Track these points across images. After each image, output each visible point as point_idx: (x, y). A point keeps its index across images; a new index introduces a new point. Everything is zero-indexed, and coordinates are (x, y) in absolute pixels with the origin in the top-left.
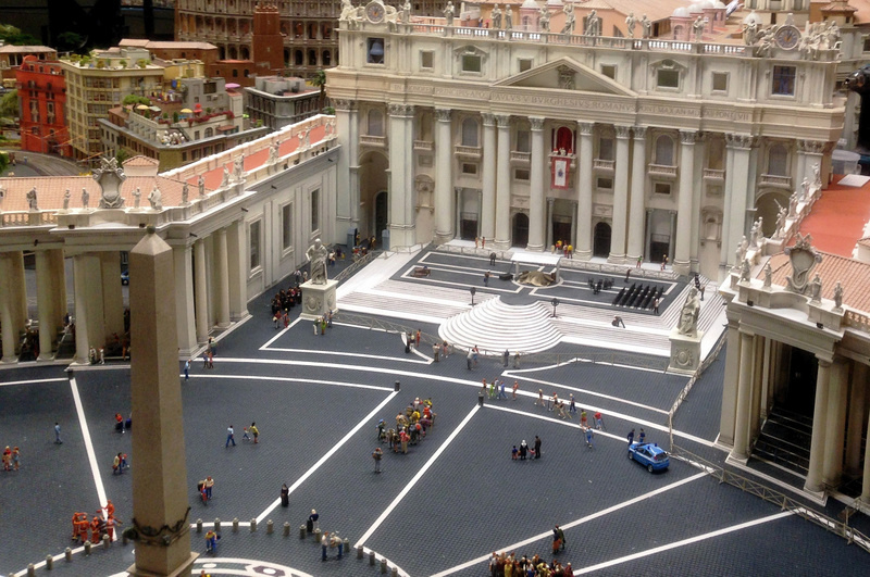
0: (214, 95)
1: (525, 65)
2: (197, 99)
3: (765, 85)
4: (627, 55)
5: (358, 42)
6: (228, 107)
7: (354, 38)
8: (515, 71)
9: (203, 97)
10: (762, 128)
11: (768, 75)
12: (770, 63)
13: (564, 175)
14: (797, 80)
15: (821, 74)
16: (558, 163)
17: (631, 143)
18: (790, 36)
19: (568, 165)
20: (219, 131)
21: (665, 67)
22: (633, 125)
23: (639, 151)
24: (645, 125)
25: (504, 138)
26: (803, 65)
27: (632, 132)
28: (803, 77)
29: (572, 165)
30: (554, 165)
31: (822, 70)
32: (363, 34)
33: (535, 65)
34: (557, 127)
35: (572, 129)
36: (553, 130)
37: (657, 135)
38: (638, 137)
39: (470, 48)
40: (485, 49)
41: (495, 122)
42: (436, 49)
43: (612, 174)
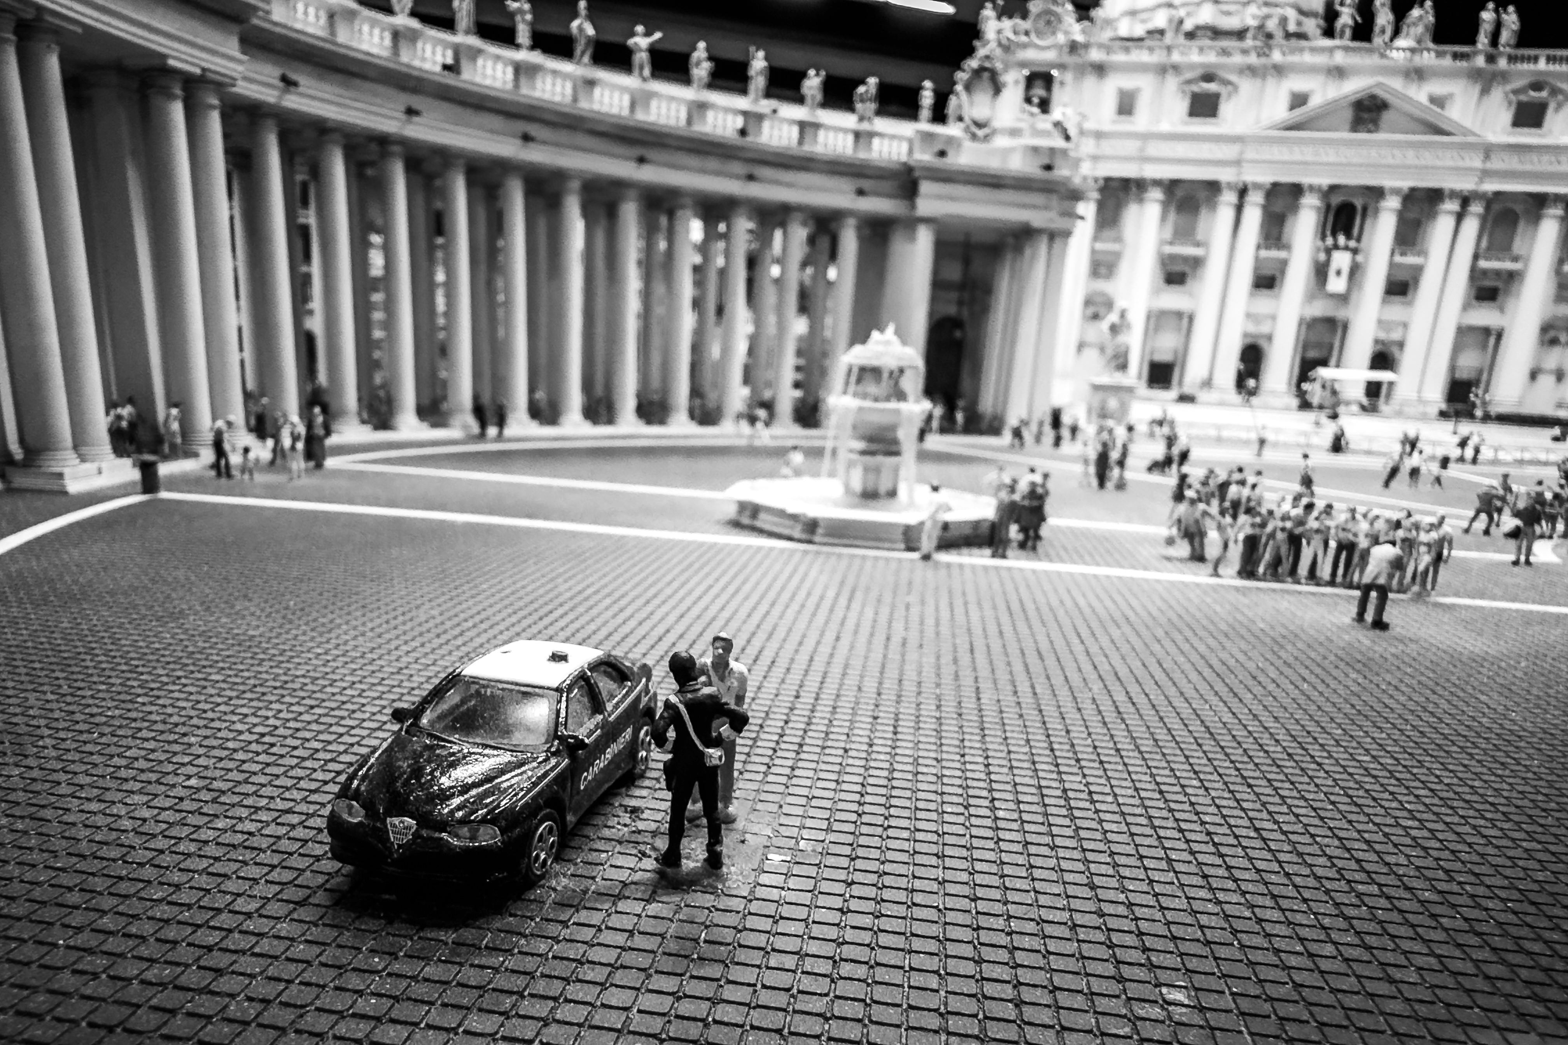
1: (1299, 100)
4: (1476, 75)
5: (1010, 78)
8: (1278, 110)
13: (1345, 275)
16: (1336, 255)
17: (1460, 217)
21: (1532, 93)
22: (1473, 187)
23: (1471, 227)
25: (1253, 216)
27: (1465, 201)
29: (1359, 258)
30: (1328, 260)
32: (1022, 65)
33: (1315, 101)
34: (1336, 200)
35: (1358, 203)
36: (1329, 207)
37: (1496, 207)
38: (1477, 208)
39: (1209, 77)
40: (1233, 78)
41: (1243, 192)
42: (1144, 83)
43: (1417, 271)
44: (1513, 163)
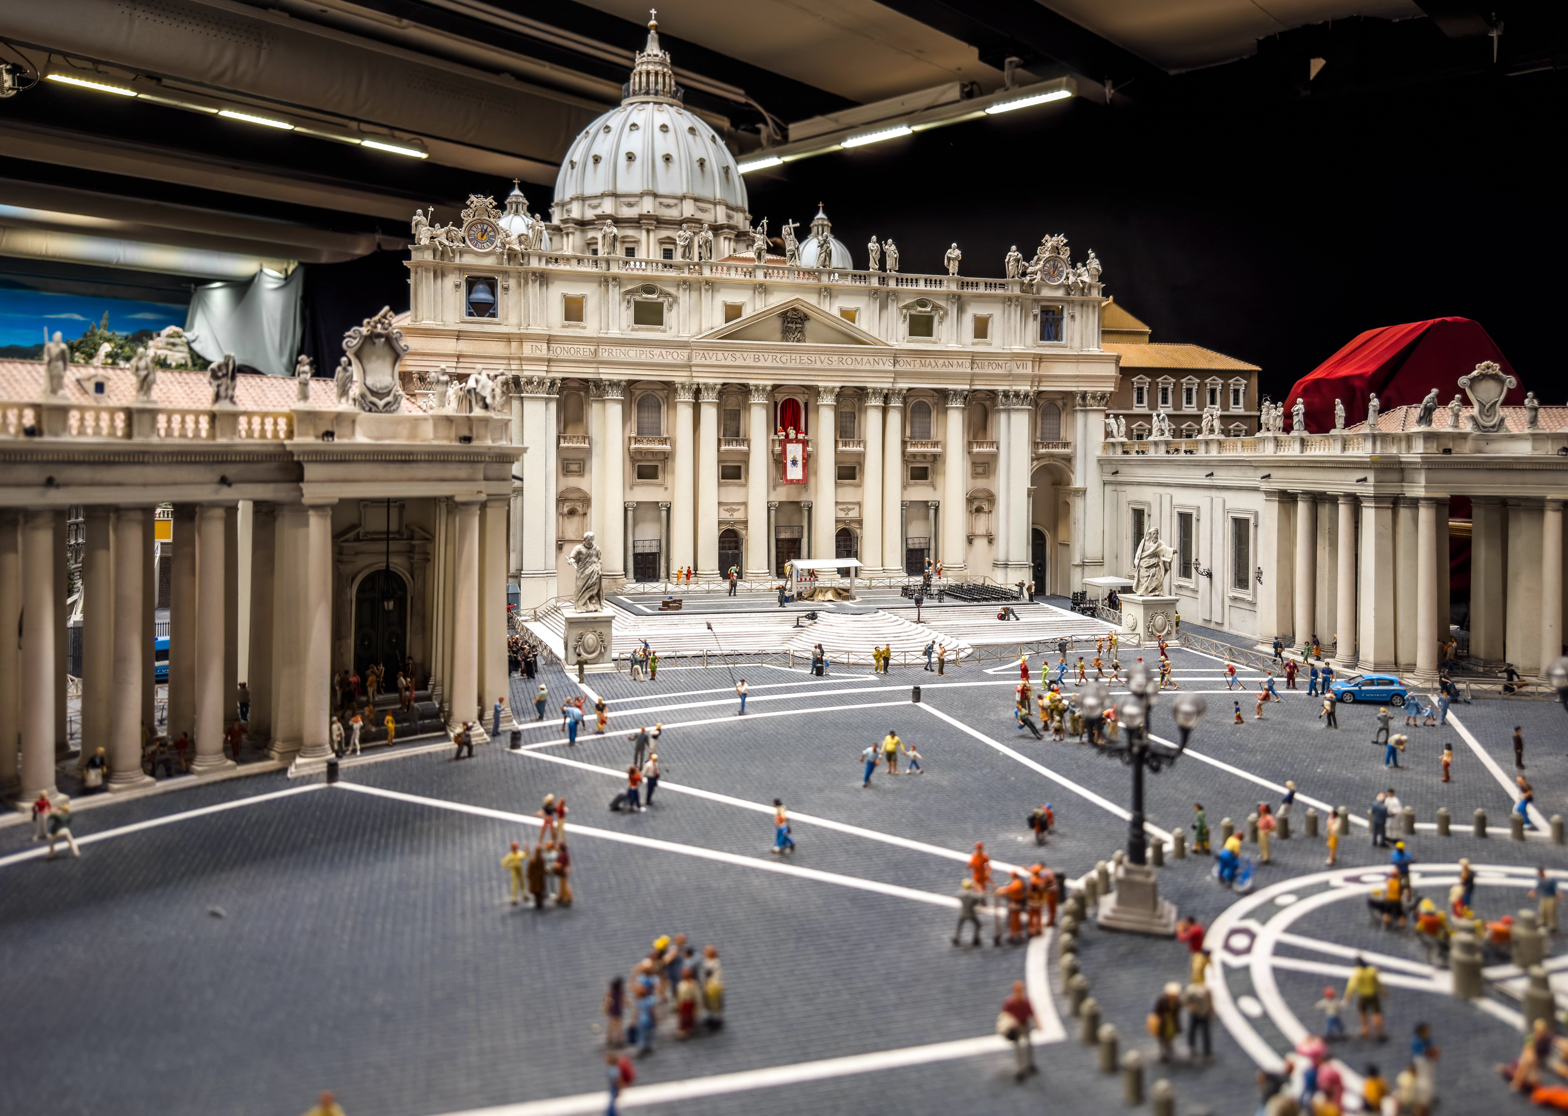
1: (732, 312)
3: (1033, 327)
4: (873, 294)
5: (451, 281)
7: (443, 275)
8: (716, 320)
10: (1040, 379)
11: (1035, 316)
12: (1036, 301)
13: (800, 463)
14: (1066, 320)
15: (1094, 312)
16: (790, 447)
17: (885, 411)
18: (1056, 268)
19: (804, 450)
21: (919, 309)
22: (889, 386)
23: (895, 419)
24: (903, 385)
25: (710, 415)
26: (1072, 302)
27: (886, 397)
28: (1073, 317)
29: (809, 449)
30: (784, 452)
31: (1094, 307)
32: (461, 269)
33: (748, 312)
34: (781, 398)
35: (801, 399)
36: (776, 404)
37: (912, 401)
38: (896, 403)
39: (649, 290)
40: (672, 290)
41: (697, 392)
42: (590, 292)
43: (860, 457)
44: (916, 366)
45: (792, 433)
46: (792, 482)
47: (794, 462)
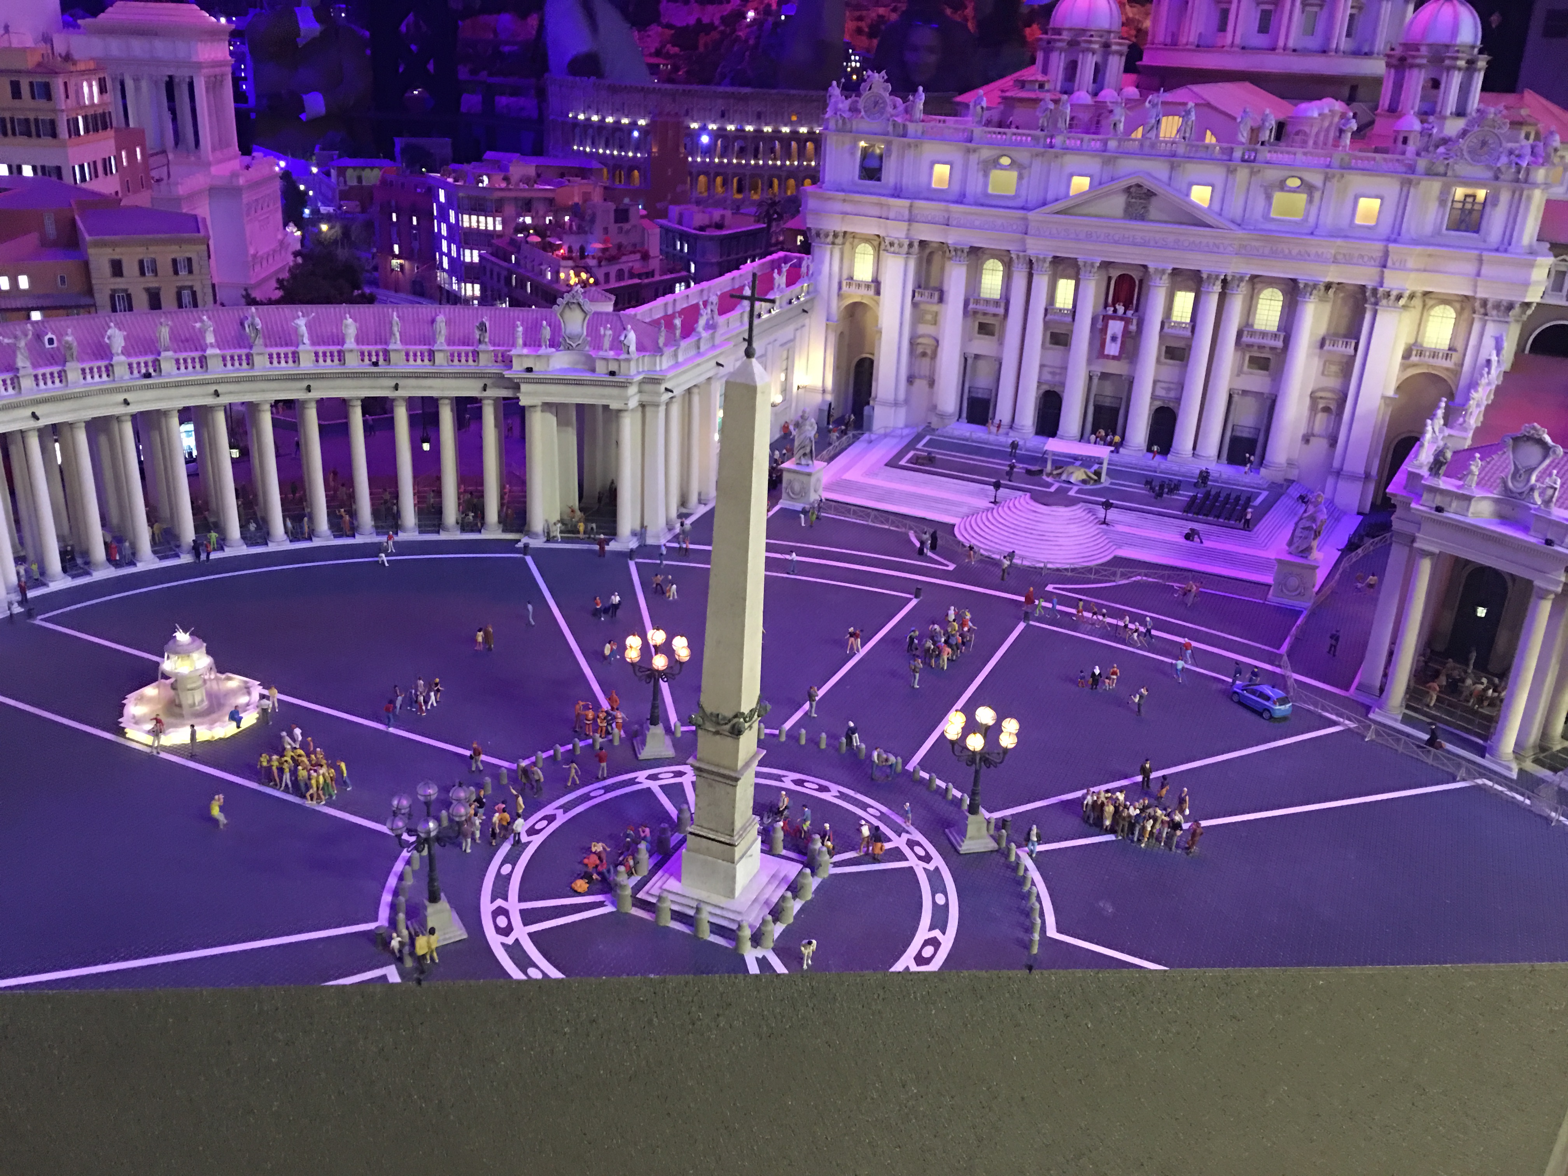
0: (626, 226)
2: (606, 230)
4: (1233, 171)
5: (848, 148)
6: (643, 243)
7: (844, 143)
8: (1064, 192)
9: (613, 228)
13: (1119, 341)
16: (1111, 323)
17: (1223, 298)
19: (1126, 327)
20: (632, 275)
23: (1232, 306)
24: (1245, 271)
25: (1040, 284)
27: (1225, 283)
29: (1133, 327)
30: (1106, 327)
32: (856, 139)
33: (1095, 185)
34: (1113, 274)
36: (1110, 279)
37: (1262, 288)
38: (1235, 290)
40: (1025, 161)
41: (1031, 262)
43: (1189, 341)
44: (1265, 252)
45: (1121, 309)
46: (1108, 357)
47: (1114, 339)
